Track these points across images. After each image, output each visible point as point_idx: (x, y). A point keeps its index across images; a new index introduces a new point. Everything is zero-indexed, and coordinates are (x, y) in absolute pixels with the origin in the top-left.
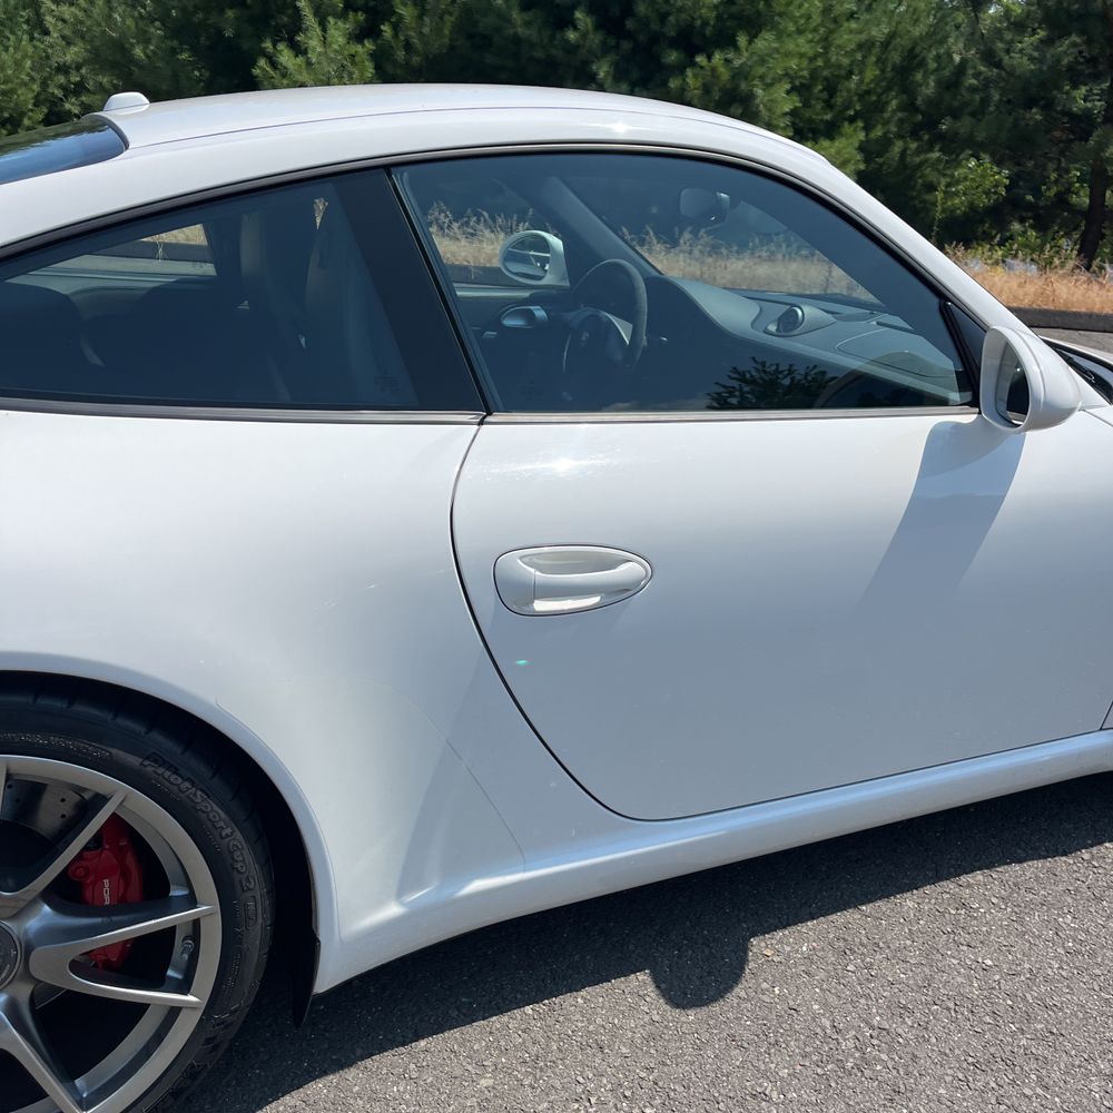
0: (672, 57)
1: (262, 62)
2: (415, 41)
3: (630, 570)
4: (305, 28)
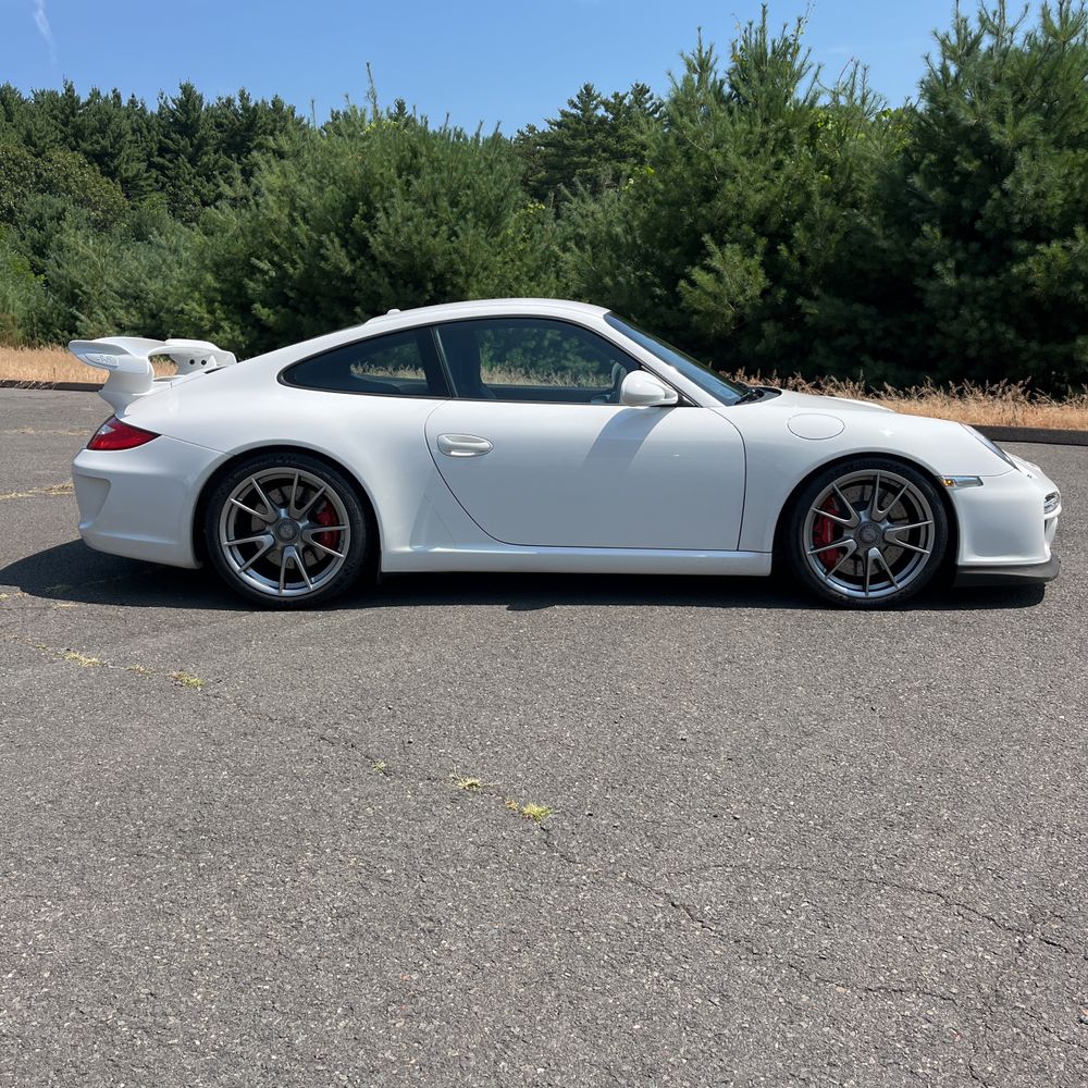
0: (1022, 246)
1: (682, 283)
2: (809, 254)
3: (486, 445)
4: (710, 255)
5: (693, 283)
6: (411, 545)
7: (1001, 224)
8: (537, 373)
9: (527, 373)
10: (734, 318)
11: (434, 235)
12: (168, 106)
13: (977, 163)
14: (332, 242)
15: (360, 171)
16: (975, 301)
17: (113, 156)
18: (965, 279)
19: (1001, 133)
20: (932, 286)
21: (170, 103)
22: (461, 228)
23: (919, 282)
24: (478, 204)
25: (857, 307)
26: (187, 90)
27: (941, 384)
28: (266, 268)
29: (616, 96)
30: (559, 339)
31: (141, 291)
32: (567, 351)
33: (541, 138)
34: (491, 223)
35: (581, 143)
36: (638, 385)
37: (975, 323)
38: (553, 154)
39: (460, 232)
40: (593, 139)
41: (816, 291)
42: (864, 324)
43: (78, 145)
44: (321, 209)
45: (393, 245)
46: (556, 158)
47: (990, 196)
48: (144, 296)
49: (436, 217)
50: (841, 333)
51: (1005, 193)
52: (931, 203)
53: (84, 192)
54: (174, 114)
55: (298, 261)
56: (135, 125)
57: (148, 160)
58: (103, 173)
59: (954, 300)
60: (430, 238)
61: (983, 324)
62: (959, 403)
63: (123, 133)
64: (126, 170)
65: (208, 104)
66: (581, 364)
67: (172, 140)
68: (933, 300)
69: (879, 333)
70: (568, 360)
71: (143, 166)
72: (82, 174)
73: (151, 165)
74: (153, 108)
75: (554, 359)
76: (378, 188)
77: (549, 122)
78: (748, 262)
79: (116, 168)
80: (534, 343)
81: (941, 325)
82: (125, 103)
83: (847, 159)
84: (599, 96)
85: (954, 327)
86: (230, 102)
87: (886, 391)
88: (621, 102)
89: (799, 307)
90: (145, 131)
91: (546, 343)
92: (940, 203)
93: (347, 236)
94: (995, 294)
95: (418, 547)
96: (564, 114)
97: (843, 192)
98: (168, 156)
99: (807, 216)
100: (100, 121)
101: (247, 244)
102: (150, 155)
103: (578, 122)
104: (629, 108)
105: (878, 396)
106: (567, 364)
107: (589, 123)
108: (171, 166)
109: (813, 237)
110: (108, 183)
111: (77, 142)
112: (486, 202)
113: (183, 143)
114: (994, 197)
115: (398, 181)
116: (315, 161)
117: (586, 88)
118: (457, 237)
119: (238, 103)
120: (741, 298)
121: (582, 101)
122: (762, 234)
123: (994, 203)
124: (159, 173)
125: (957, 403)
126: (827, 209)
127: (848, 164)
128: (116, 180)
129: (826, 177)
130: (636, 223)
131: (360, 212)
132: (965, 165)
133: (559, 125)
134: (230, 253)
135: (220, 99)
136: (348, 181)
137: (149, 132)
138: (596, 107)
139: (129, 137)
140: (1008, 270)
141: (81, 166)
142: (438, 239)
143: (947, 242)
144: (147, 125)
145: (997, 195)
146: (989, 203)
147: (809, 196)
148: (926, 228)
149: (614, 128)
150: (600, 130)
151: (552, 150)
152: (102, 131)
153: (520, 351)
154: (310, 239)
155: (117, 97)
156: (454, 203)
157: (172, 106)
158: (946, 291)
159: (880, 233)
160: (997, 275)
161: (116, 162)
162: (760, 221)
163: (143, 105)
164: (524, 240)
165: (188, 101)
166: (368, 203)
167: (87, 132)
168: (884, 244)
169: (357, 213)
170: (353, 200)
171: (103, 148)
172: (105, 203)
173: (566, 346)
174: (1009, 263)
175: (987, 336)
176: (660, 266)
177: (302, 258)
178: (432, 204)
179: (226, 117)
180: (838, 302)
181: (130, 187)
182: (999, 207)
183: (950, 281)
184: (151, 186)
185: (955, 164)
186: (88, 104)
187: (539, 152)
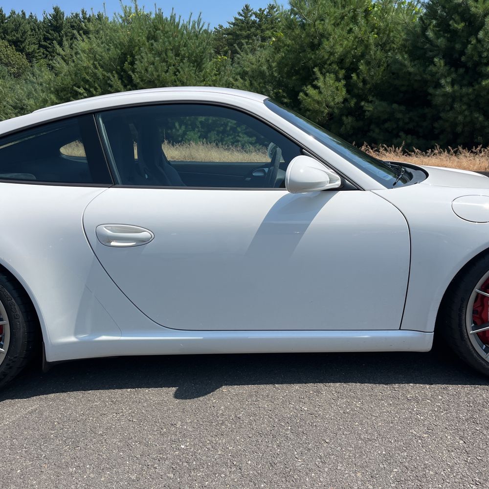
1: (301, 94)
2: (367, 78)
4: (317, 79)
5: (306, 95)
6: (76, 334)
7: (476, 58)
8: (222, 144)
9: (217, 144)
10: (328, 114)
11: (167, 72)
12: (47, 18)
13: (463, 24)
14: (114, 77)
15: (127, 39)
16: (461, 100)
17: (22, 42)
18: (456, 87)
19: (476, 7)
20: (438, 92)
21: (48, 16)
22: (181, 68)
23: (431, 90)
24: (190, 55)
25: (395, 106)
26: (56, 10)
27: (444, 147)
28: (82, 92)
29: (260, 10)
30: (235, 126)
31: (24, 105)
32: (239, 132)
33: (225, 31)
34: (198, 65)
35: (244, 33)
36: (302, 171)
37: (461, 113)
38: (231, 39)
39: (180, 70)
40: (250, 31)
41: (370, 98)
42: (399, 116)
43: (5, 37)
44: (108, 59)
45: (144, 78)
46: (233, 40)
47: (469, 42)
48: (25, 107)
49: (167, 62)
50: (385, 121)
51: (479, 41)
52: (437, 46)
53: (8, 59)
54: (50, 21)
55: (98, 87)
56: (32, 28)
57: (39, 43)
58: (17, 50)
59: (450, 100)
60: (164, 73)
61: (467, 113)
62: (455, 158)
63: (26, 31)
64: (28, 49)
65: (67, 16)
66: (246, 138)
67: (50, 34)
68: (439, 100)
69: (407, 120)
70: (240, 137)
71: (36, 47)
72: (7, 50)
73: (41, 46)
74: (40, 19)
75: (233, 136)
76: (137, 48)
77: (229, 23)
78: (337, 84)
79: (24, 48)
80: (222, 128)
81: (442, 115)
82: (27, 17)
83: (387, 25)
84: (252, 10)
85: (451, 115)
86: (77, 15)
87: (414, 152)
88: (263, 13)
89: (362, 107)
90: (37, 30)
91: (228, 128)
92: (443, 46)
93: (122, 74)
94: (472, 97)
95: (83, 336)
96: (236, 19)
97: (385, 44)
98: (48, 42)
99: (367, 57)
100: (15, 25)
101: (72, 79)
102: (40, 41)
103: (243, 23)
104: (267, 15)
105: (410, 155)
106: (239, 138)
107: (248, 23)
108: (50, 46)
109: (369, 69)
110: (19, 55)
111: (5, 36)
112: (194, 54)
113: (55, 35)
114: (472, 43)
115: (147, 43)
116: (106, 35)
117: (246, 6)
118: (179, 72)
119: (81, 16)
120: (332, 104)
121: (244, 13)
122: (341, 68)
123: (472, 46)
124: (44, 50)
125: (454, 158)
126: (378, 52)
127: (388, 29)
128: (23, 53)
129: (376, 36)
130: (274, 64)
131: (129, 61)
132: (456, 25)
133: (234, 24)
134: (63, 84)
135: (72, 14)
136: (121, 44)
137: (39, 30)
138: (251, 16)
139: (29, 33)
140: (480, 83)
141: (6, 47)
142: (167, 74)
143: (447, 68)
144: (38, 27)
145: (474, 41)
146: (469, 46)
147: (367, 47)
148: (436, 60)
149: (260, 26)
150: (253, 27)
151: (230, 37)
152: (16, 30)
153: (215, 132)
154: (104, 75)
155: (24, 14)
156: (177, 55)
157: (50, 18)
158: (445, 95)
159: (409, 64)
160: (473, 86)
161: (23, 45)
162: (341, 62)
163: (36, 18)
164: (216, 75)
165: (57, 15)
166: (133, 56)
167: (9, 31)
168: (411, 70)
169: (127, 61)
170: (125, 54)
171: (17, 38)
172: (18, 64)
173: (239, 129)
174: (480, 79)
175: (468, 119)
176: (286, 86)
177: (99, 86)
178: (165, 55)
179: (76, 23)
180: (384, 104)
181: (30, 56)
182: (475, 48)
183: (449, 89)
184: (40, 56)
185: (450, 25)
186: (9, 17)
187: (224, 38)
